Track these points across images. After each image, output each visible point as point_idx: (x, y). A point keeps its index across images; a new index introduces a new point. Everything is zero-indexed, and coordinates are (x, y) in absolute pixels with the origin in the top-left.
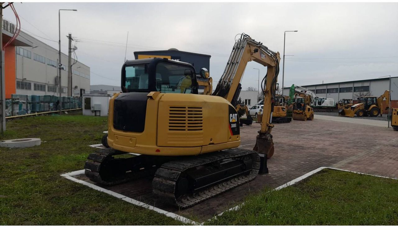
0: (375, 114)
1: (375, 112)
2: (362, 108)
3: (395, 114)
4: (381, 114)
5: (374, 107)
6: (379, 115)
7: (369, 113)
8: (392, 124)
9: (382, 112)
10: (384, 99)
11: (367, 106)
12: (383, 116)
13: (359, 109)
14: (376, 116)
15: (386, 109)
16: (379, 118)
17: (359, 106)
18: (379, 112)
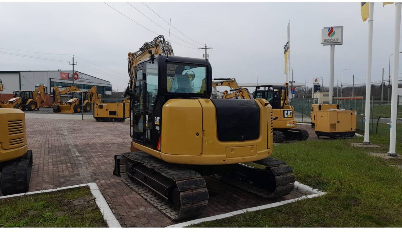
0: (33, 108)
1: (32, 106)
2: (19, 102)
3: (96, 108)
4: (38, 107)
5: (31, 101)
6: (36, 109)
7: (27, 108)
8: (95, 117)
9: (38, 106)
10: (39, 93)
11: (24, 100)
12: (39, 110)
13: (17, 104)
14: (34, 110)
15: (41, 103)
16: (37, 112)
17: (17, 100)
18: (36, 106)
